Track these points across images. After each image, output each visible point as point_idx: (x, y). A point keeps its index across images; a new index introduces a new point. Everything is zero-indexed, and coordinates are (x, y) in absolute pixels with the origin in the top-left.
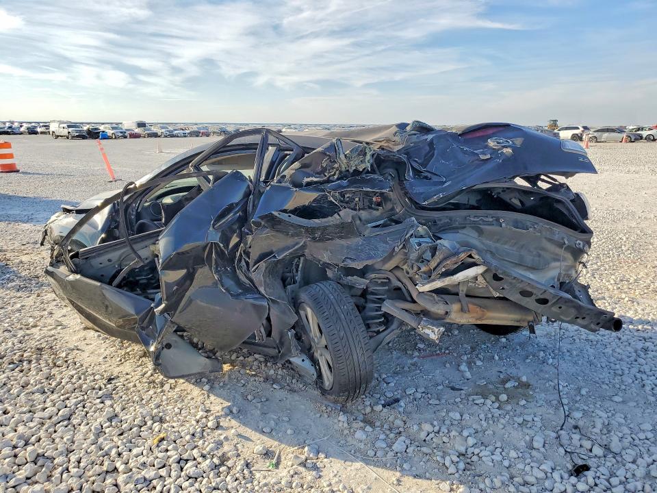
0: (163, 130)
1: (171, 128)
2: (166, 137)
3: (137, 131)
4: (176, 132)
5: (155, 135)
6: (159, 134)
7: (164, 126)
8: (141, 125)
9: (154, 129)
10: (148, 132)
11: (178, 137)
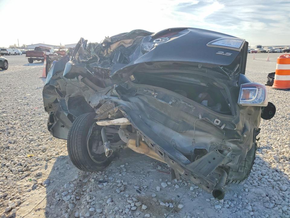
0: (269, 49)
1: (274, 48)
2: (271, 52)
3: (256, 49)
4: (276, 50)
5: (265, 52)
6: (267, 51)
7: (270, 47)
8: (259, 47)
9: (265, 49)
10: (261, 50)
11: (277, 52)
